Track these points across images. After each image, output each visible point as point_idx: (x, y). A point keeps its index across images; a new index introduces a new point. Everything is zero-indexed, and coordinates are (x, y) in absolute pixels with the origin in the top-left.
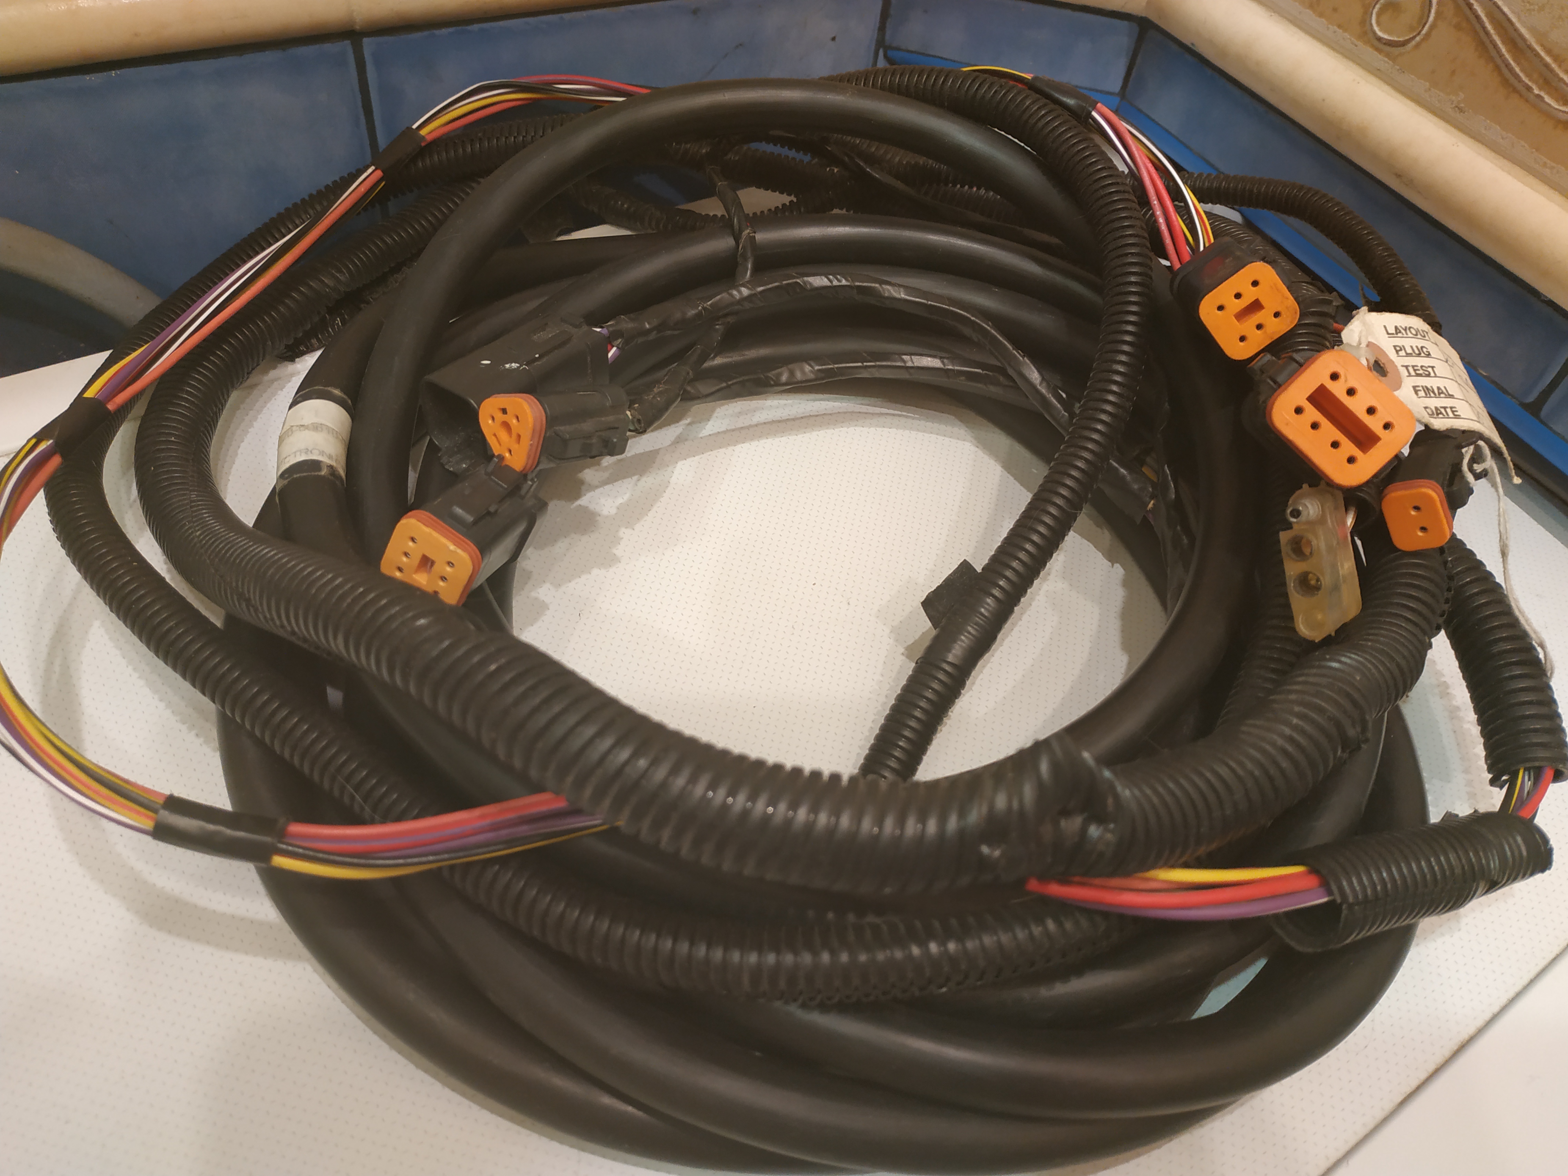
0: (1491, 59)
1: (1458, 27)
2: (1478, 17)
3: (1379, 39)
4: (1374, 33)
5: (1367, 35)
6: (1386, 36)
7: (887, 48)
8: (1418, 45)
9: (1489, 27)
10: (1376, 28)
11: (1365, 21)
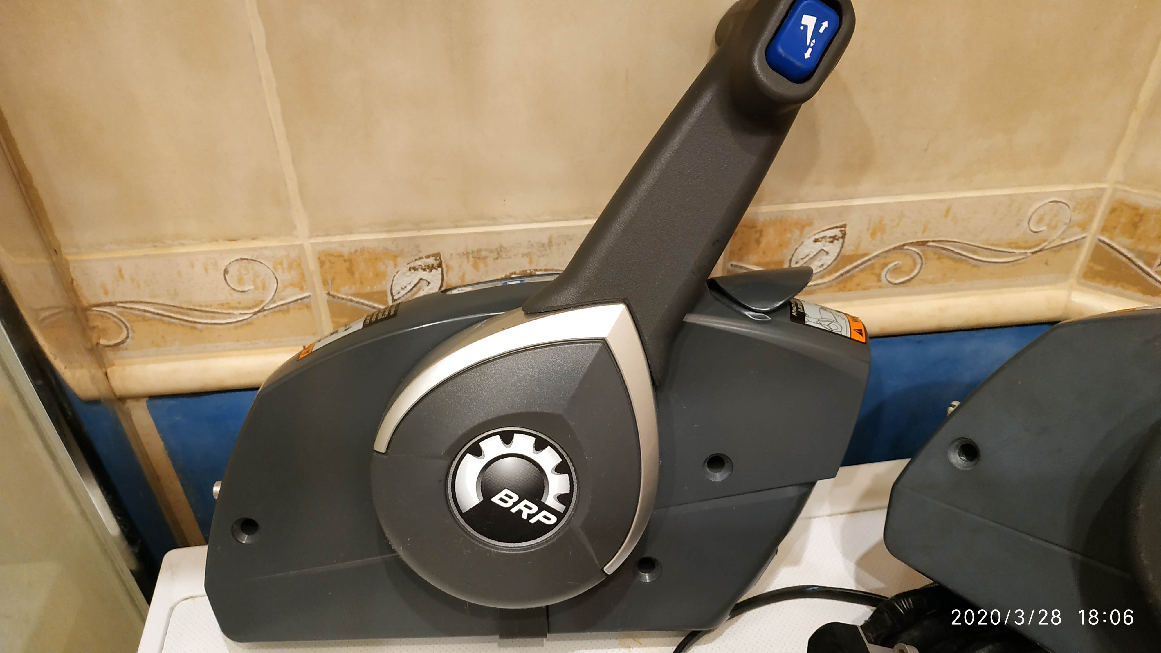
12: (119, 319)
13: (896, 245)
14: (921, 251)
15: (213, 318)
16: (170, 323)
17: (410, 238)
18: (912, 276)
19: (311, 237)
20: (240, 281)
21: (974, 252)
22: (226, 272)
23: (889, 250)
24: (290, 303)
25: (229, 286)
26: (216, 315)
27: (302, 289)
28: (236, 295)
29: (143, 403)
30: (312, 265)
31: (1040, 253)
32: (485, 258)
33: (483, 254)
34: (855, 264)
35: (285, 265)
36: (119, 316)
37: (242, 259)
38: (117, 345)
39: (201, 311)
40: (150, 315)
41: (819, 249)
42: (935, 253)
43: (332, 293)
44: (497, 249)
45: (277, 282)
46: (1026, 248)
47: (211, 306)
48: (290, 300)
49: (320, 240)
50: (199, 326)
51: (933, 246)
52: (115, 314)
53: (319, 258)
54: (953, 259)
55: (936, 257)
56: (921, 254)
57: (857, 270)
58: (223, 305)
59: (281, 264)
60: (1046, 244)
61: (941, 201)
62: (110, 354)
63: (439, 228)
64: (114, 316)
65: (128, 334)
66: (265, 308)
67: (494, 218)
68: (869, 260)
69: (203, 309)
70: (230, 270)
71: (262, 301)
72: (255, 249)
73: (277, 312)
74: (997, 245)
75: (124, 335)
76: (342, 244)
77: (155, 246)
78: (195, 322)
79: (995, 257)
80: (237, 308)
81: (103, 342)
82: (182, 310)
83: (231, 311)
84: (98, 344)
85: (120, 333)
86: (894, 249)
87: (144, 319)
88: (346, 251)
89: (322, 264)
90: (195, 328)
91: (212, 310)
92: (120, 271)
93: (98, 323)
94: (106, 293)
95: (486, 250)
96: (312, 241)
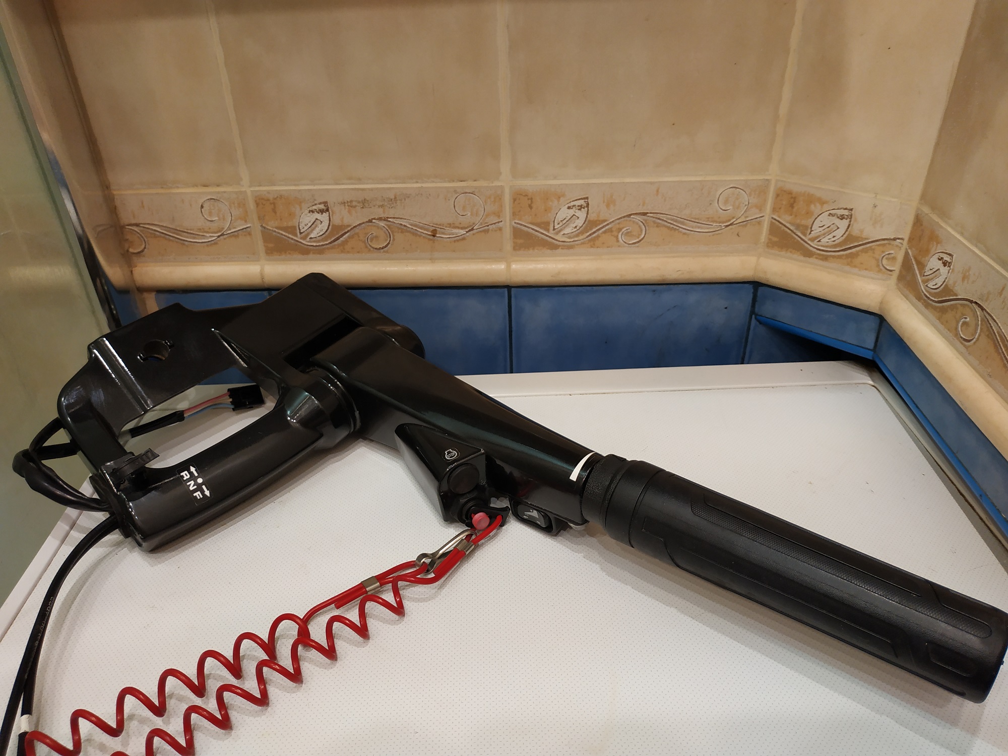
0: (999, 354)
1: (988, 336)
2: (994, 333)
3: (961, 337)
4: (960, 335)
5: (957, 335)
6: (964, 337)
7: (756, 315)
8: (975, 343)
9: (998, 338)
10: (961, 333)
11: (956, 329)
12: (140, 235)
13: (625, 215)
14: (644, 220)
15: (194, 238)
16: (170, 240)
17: (309, 190)
18: (640, 239)
19: (250, 187)
20: (210, 214)
21: (683, 223)
22: (202, 207)
23: (621, 218)
24: (239, 230)
25: (203, 216)
26: (196, 236)
27: (246, 221)
28: (208, 223)
29: (153, 295)
30: (252, 205)
31: (730, 227)
32: (355, 207)
33: (354, 204)
34: (598, 227)
35: (236, 205)
36: (141, 233)
37: (211, 199)
38: (139, 253)
39: (187, 233)
40: (158, 233)
41: (572, 215)
42: (654, 222)
43: (264, 225)
44: (362, 201)
45: (232, 216)
46: (720, 223)
47: (193, 230)
48: (239, 229)
49: (257, 189)
50: (186, 243)
51: (651, 217)
52: (138, 231)
53: (256, 201)
54: (668, 228)
55: (655, 225)
56: (644, 222)
57: (601, 231)
58: (200, 229)
59: (234, 203)
60: (735, 220)
61: (652, 183)
62: (135, 259)
63: (326, 184)
64: (138, 233)
65: (145, 246)
66: (225, 233)
67: (360, 179)
68: (608, 224)
69: (189, 231)
70: (204, 206)
71: (223, 228)
72: (218, 193)
73: (231, 237)
74: (698, 219)
75: (143, 246)
76: (268, 192)
77: (162, 188)
78: (184, 240)
79: (699, 227)
80: (207, 232)
81: (131, 250)
82: (176, 231)
83: (205, 234)
84: (128, 251)
85: (141, 245)
86: (624, 217)
87: (155, 237)
88: (271, 197)
89: (257, 205)
90: (184, 244)
91: (194, 233)
92: (142, 203)
93: (128, 237)
94: (134, 217)
95: (355, 201)
96: (251, 189)
